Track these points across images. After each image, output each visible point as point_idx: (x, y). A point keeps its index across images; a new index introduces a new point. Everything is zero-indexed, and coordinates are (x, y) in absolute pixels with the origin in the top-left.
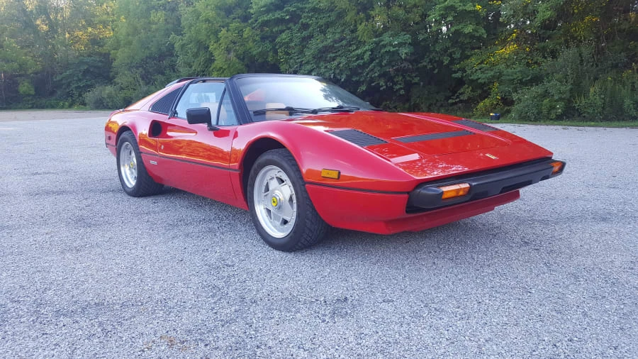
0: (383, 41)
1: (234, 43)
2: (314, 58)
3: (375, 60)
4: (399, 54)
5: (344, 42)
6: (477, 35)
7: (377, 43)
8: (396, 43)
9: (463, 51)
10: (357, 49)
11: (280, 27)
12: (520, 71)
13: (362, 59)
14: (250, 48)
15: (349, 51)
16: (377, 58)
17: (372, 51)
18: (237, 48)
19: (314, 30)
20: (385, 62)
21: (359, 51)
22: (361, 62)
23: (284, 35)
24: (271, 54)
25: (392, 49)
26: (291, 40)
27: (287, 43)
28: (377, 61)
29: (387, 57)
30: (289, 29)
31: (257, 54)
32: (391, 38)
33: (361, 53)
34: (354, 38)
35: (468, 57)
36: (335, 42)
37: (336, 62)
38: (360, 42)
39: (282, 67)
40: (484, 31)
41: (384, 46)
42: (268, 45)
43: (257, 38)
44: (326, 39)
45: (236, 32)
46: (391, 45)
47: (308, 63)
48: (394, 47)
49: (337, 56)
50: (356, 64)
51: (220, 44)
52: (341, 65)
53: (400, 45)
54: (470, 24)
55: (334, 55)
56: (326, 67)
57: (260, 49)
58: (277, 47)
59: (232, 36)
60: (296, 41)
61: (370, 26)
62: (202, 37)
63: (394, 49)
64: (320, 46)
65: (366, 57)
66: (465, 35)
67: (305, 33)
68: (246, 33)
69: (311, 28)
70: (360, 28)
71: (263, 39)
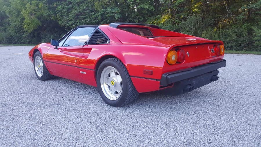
0: (107, 11)
1: (34, 10)
2: (74, 18)
3: (103, 20)
4: (115, 17)
5: (88, 11)
6: (150, 9)
7: (104, 12)
8: (113, 12)
9: (144, 17)
10: (94, 14)
11: (58, 3)
12: (170, 27)
13: (98, 19)
14: (43, 13)
15: (91, 15)
16: (105, 19)
17: (102, 15)
18: (36, 13)
19: (74, 5)
20: (108, 21)
21: (96, 15)
22: (97, 20)
23: (59, 7)
24: (53, 16)
25: (111, 15)
26: (63, 9)
27: (61, 10)
28: (105, 20)
29: (109, 19)
30: (62, 4)
31: (46, 15)
32: (111, 10)
33: (97, 16)
34: (93, 9)
35: (146, 20)
36: (84, 10)
37: (85, 20)
38: (96, 11)
39: (59, 23)
40: (153, 8)
41: (108, 13)
42: (52, 12)
43: (46, 8)
44: (79, 9)
45: (35, 5)
46: (111, 13)
47: (71, 20)
48: (112, 13)
49: (85, 17)
50: (95, 21)
51: (27, 11)
52: (87, 22)
53: (115, 13)
54: (147, 4)
55: (83, 17)
56: (80, 23)
57: (47, 14)
58: (57, 13)
59: (33, 7)
60: (65, 10)
61: (100, 4)
62: (19, 8)
63: (112, 15)
64: (77, 12)
65: (99, 18)
66: (145, 9)
67: (70, 6)
68: (40, 5)
69: (73, 4)
70: (96, 4)
71: (49, 9)
